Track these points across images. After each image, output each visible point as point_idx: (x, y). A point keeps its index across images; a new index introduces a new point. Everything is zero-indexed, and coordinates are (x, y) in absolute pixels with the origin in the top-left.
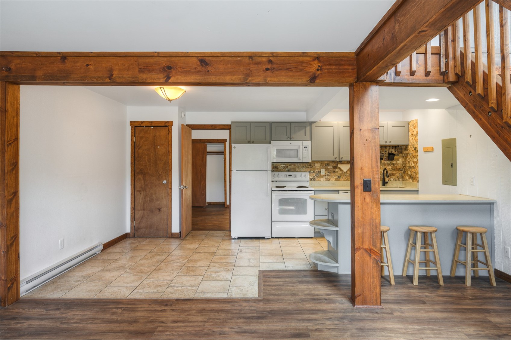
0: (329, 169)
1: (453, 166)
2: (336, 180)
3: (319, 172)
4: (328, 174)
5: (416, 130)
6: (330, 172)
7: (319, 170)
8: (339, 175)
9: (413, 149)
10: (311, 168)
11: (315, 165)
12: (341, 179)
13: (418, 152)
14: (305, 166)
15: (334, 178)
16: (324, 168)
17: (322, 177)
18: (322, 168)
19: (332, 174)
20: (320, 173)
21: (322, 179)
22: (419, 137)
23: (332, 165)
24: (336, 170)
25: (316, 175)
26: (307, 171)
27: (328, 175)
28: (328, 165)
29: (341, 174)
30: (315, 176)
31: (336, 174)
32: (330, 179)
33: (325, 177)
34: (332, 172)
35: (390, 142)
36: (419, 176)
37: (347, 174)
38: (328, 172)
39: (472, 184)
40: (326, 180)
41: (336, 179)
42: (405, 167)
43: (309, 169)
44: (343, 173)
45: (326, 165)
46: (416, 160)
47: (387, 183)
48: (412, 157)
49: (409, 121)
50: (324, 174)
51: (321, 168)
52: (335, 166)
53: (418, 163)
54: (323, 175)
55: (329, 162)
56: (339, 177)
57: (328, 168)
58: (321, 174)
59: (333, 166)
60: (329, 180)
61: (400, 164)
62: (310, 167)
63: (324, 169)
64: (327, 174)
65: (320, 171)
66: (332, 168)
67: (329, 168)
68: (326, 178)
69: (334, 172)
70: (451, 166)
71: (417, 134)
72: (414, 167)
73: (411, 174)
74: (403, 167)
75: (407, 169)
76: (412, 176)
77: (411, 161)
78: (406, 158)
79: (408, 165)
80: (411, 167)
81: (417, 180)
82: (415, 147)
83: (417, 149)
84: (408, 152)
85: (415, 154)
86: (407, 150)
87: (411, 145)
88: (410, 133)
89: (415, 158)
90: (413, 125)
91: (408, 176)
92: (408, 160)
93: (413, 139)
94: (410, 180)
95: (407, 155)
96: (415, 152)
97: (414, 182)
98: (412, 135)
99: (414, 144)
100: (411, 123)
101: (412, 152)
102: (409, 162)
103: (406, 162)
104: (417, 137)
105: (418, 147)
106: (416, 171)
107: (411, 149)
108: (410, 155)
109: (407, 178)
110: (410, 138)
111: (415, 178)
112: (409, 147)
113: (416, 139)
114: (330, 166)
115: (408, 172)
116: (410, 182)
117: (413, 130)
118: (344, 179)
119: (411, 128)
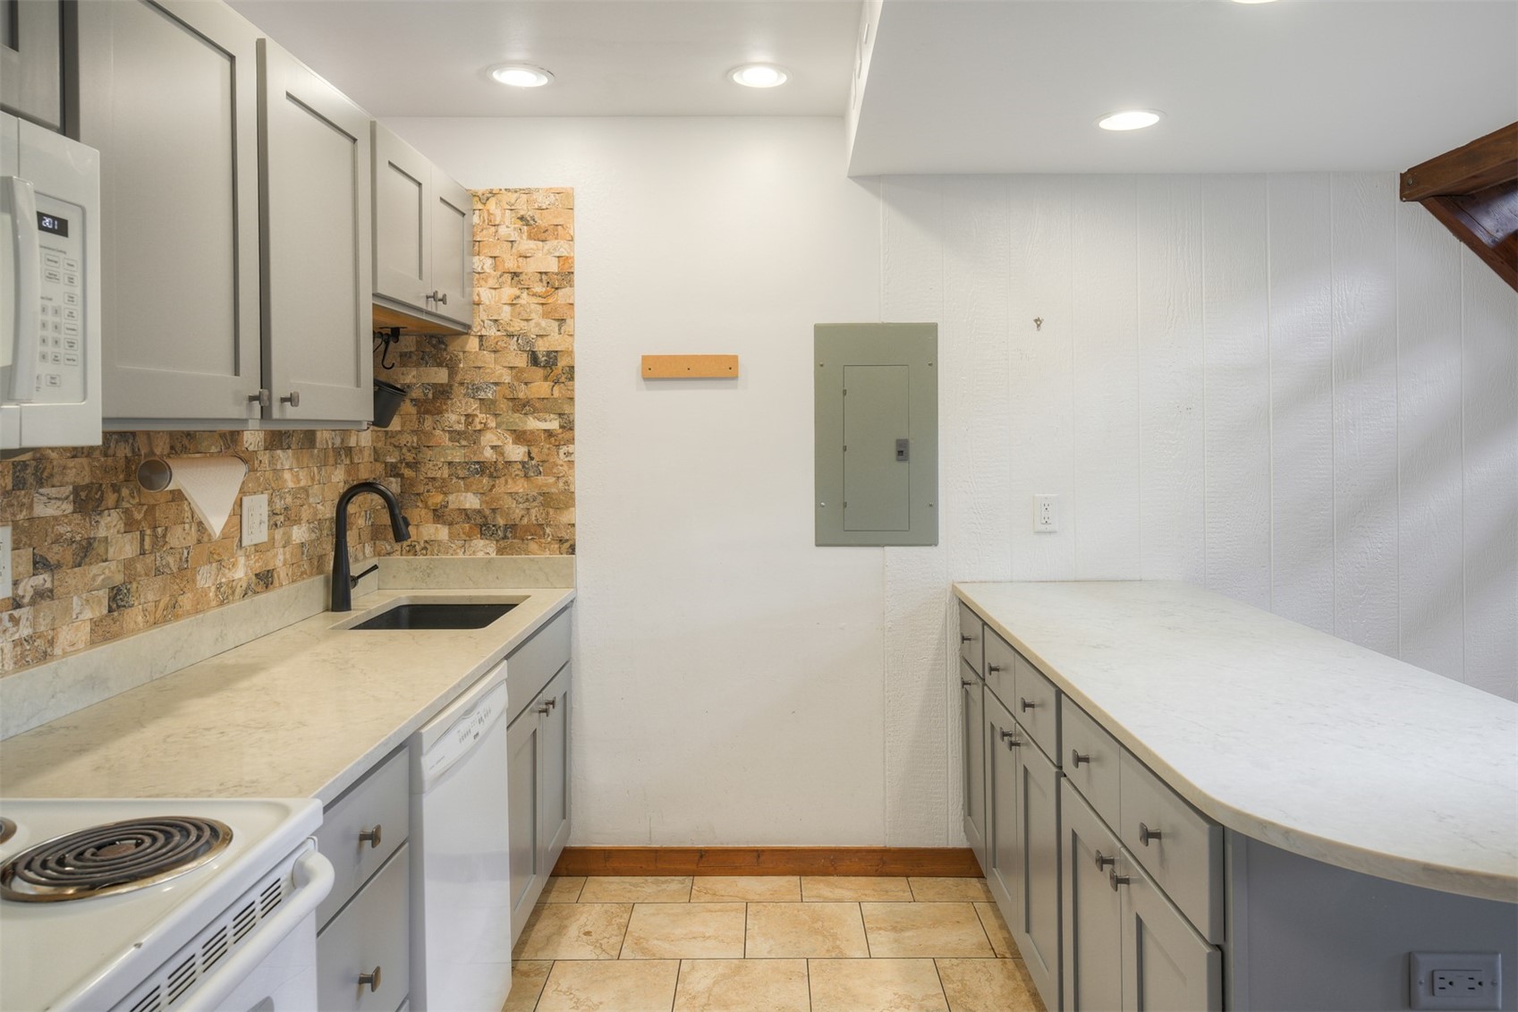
0: (47, 520)
1: (913, 452)
2: (103, 632)
4: (39, 580)
5: (562, 248)
6: (52, 557)
8: (119, 579)
9: (522, 361)
12: (134, 616)
13: (572, 379)
15: (85, 614)
16: (4, 523)
19: (73, 578)
22: (583, 293)
23: (71, 476)
24: (102, 533)
27: (41, 595)
28: (41, 483)
29: (128, 565)
31: (95, 569)
32: (51, 643)
33: (15, 621)
34: (69, 555)
35: (444, 299)
36: (585, 517)
37: (171, 560)
38: (40, 564)
39: (1043, 528)
40: (21, 662)
41: (95, 625)
42: (414, 465)
44: (143, 553)
45: (19, 487)
46: (554, 425)
48: (503, 405)
49: (481, 187)
50: (4, 590)
52: (88, 487)
53: (571, 441)
54: (2, 607)
56: (118, 599)
57: (40, 510)
59: (77, 490)
60: (46, 655)
61: (366, 453)
63: (5, 537)
64: (27, 589)
66: (68, 508)
67: (48, 511)
68: (25, 631)
69: (86, 551)
70: (900, 453)
71: (565, 276)
72: (523, 463)
73: (494, 511)
74: (380, 468)
75: (434, 479)
76: (501, 522)
77: (486, 428)
78: (427, 412)
79: (458, 456)
80: (483, 468)
81: (561, 541)
82: (541, 347)
83: (562, 363)
84: (452, 374)
85: (540, 388)
86: (440, 365)
87: (491, 332)
88: (489, 262)
89: (535, 410)
90: (522, 218)
91: (451, 524)
92: (461, 427)
93: (525, 297)
94: (479, 543)
95: (442, 393)
96: (546, 378)
97: (527, 552)
98: (515, 274)
99: (532, 329)
100: (492, 205)
101: (507, 379)
102: (467, 436)
103: (429, 435)
104: (561, 292)
105: (570, 353)
106: (554, 490)
107: (488, 357)
108: (482, 395)
109: (442, 533)
110: (485, 294)
111: (537, 531)
112: (473, 344)
113: (550, 300)
114: (53, 492)
115: (451, 498)
116: (480, 555)
117: (526, 245)
118: (151, 606)
119: (503, 230)
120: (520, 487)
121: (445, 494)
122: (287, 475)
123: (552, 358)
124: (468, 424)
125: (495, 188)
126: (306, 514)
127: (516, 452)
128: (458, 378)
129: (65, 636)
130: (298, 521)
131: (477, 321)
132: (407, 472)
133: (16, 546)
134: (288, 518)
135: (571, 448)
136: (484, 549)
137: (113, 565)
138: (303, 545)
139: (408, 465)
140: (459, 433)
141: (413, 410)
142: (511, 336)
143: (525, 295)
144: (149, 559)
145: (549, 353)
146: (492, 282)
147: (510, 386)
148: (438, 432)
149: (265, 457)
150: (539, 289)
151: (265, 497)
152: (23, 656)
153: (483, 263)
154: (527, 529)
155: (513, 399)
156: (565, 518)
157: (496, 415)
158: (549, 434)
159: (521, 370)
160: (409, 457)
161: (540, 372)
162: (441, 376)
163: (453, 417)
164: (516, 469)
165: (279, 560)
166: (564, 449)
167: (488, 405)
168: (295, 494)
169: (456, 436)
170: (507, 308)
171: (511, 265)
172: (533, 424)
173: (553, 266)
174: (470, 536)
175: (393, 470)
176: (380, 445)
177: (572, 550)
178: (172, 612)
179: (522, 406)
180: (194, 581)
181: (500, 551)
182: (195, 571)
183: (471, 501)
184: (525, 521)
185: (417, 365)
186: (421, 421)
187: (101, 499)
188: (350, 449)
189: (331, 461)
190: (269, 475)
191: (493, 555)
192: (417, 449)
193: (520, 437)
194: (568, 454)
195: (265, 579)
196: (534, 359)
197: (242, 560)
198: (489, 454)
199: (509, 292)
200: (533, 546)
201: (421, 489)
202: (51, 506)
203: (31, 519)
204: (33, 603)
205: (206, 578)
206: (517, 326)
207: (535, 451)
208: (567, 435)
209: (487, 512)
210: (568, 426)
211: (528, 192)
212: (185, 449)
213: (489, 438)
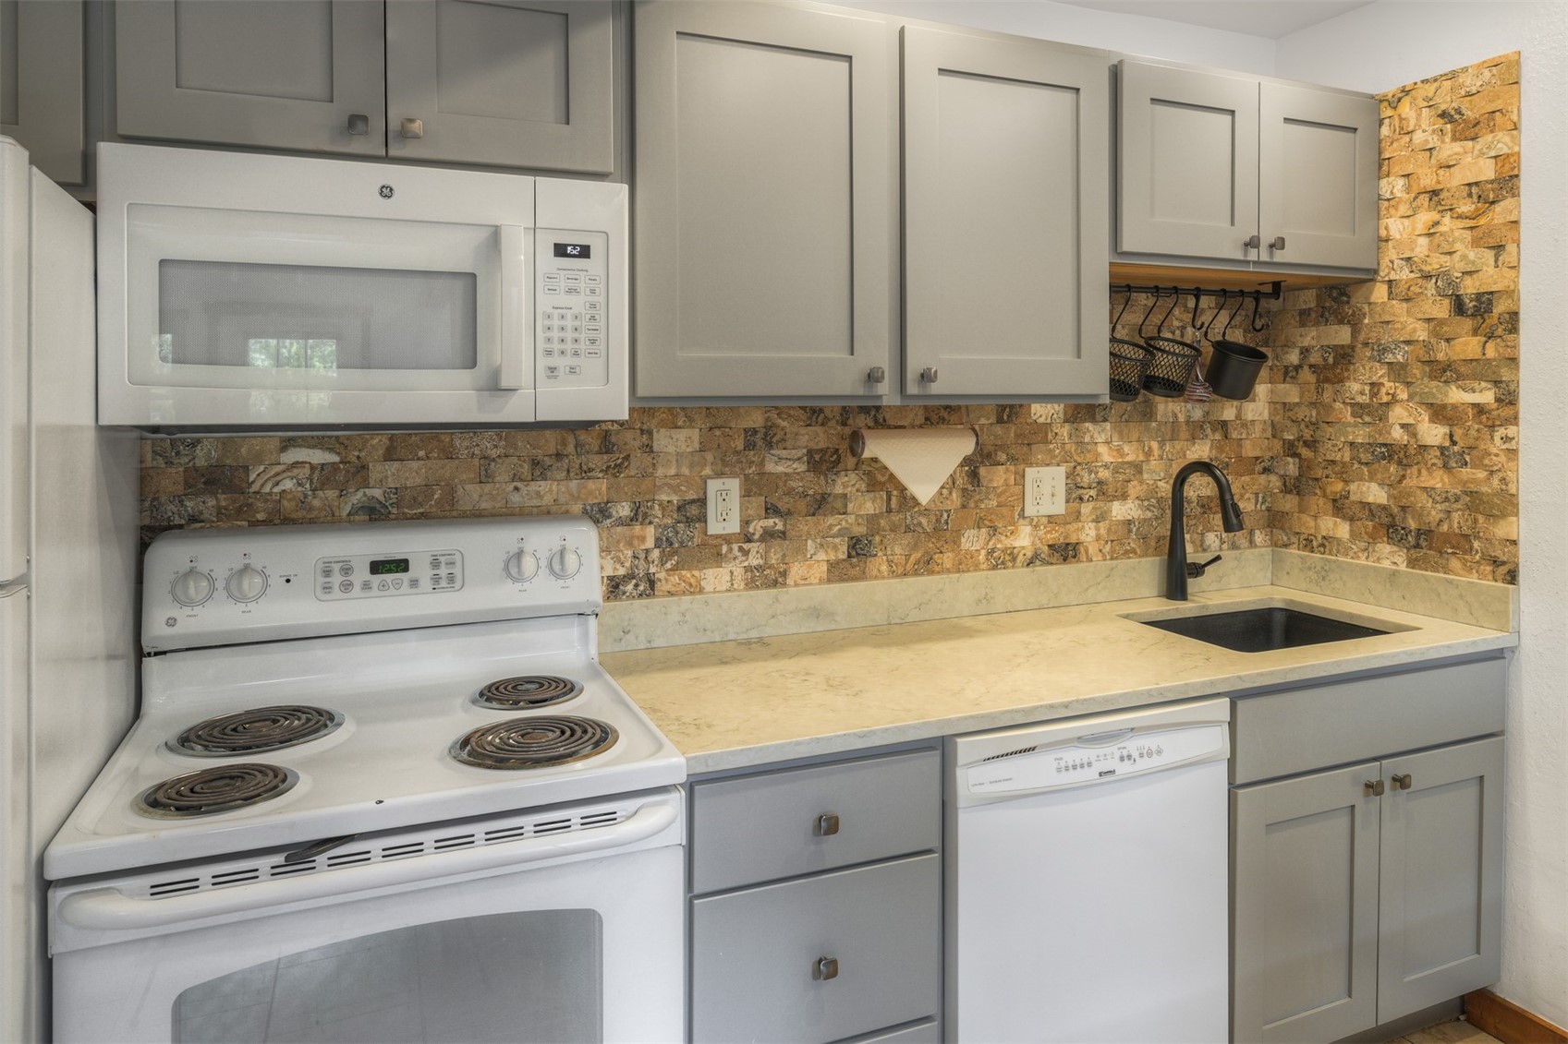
0: (778, 476)
2: (837, 573)
3: (693, 511)
4: (770, 522)
5: (1502, 143)
6: (782, 506)
7: (691, 495)
8: (860, 530)
9: (1442, 310)
10: (614, 470)
11: (648, 448)
12: (879, 564)
14: (559, 456)
15: (822, 556)
16: (733, 475)
17: (713, 552)
18: (720, 475)
19: (804, 525)
20: (703, 519)
21: (715, 578)
23: (803, 440)
24: (839, 490)
25: (658, 540)
26: (577, 508)
27: (768, 535)
28: (770, 445)
29: (872, 520)
30: (656, 554)
31: (831, 520)
32: (784, 574)
33: (746, 553)
34: (802, 505)
35: (1279, 244)
37: (924, 521)
38: (771, 510)
40: (751, 584)
41: (833, 566)
42: (1312, 444)
43: (598, 487)
44: (889, 511)
45: (750, 446)
47: (1198, 570)
48: (1416, 371)
49: (1390, 87)
50: (733, 527)
51: (707, 471)
52: (823, 451)
53: (1513, 421)
54: (728, 539)
55: (774, 415)
56: (859, 549)
57: (771, 467)
58: (710, 532)
59: (810, 453)
60: (775, 584)
61: (1258, 428)
62: (597, 461)
63: (734, 485)
64: (757, 527)
65: (702, 502)
66: (801, 467)
67: (780, 469)
68: (754, 560)
69: (821, 504)
71: (1507, 182)
72: (1442, 449)
73: (1403, 508)
74: (1277, 445)
75: (1333, 462)
76: (1412, 524)
77: (1394, 400)
78: (1327, 380)
79: (1361, 435)
80: (1391, 453)
81: (1496, 562)
82: (1469, 287)
83: (1500, 307)
84: (1354, 335)
85: (1468, 345)
86: (1341, 322)
87: (1404, 275)
88: (1401, 182)
89: (1460, 377)
90: (1443, 115)
91: (1352, 520)
92: (1364, 399)
93: (1447, 223)
94: (1385, 548)
95: (1344, 356)
96: (1475, 332)
97: (1447, 570)
98: (1435, 193)
99: (1456, 265)
100: (1406, 109)
101: (1422, 335)
102: (1375, 411)
103: (1329, 408)
104: (1498, 208)
105: (1511, 293)
106: (1484, 489)
107: (1399, 307)
108: (1389, 358)
109: (1343, 530)
110: (1395, 226)
111: (1461, 543)
112: (1380, 293)
113: (1482, 221)
114: (784, 453)
115: (1353, 487)
116: (1386, 564)
117: (1450, 149)
118: (898, 558)
119: (1418, 137)
120: (1438, 480)
121: (1346, 482)
122: (1102, 449)
123: (1485, 302)
124: (1374, 394)
125: (1408, 82)
126: (1134, 489)
127: (1433, 434)
128: (1362, 337)
129: (796, 571)
130: (1124, 497)
131: (1385, 262)
132: (1305, 452)
133: (746, 494)
134: (1102, 493)
135: (1511, 431)
136: (1390, 557)
137: (851, 519)
138: (1129, 522)
139: (1306, 444)
140: (1361, 406)
141: (1312, 378)
142: (1427, 277)
143: (1447, 220)
144: (895, 518)
145: (1479, 296)
146: (1403, 209)
147: (1426, 345)
148: (1338, 405)
149: (1065, 431)
150: (1466, 207)
151: (1060, 472)
152: (753, 580)
153: (1393, 186)
154: (1447, 539)
155: (1430, 362)
156: (1502, 530)
157: (1408, 384)
158: (1480, 409)
159: (1441, 322)
160: (1307, 434)
161: (1468, 324)
162: (1342, 335)
163: (1355, 387)
164: (1433, 457)
165: (1088, 533)
166: (1501, 432)
167: (1398, 371)
168: (1117, 469)
169: (1359, 410)
170: (1423, 241)
171: (1428, 181)
172: (1456, 395)
173: (1487, 171)
174: (1373, 538)
175: (1291, 449)
176: (1277, 418)
177: (1512, 577)
178: (926, 565)
179: (1444, 371)
180: (956, 543)
181: (1412, 563)
182: (958, 533)
183: (1376, 494)
184: (1445, 527)
185: (1317, 324)
186: (1319, 391)
187: (838, 461)
188: (1224, 424)
189: (1184, 434)
190: (1071, 447)
191: (1403, 567)
192: (1314, 425)
193: (1440, 413)
194: (1506, 439)
195: (1066, 552)
196: (1459, 307)
197: (1028, 529)
198: (1397, 434)
199: (1425, 217)
200: (1455, 563)
201: (1319, 473)
202: (784, 464)
203: (762, 474)
204: (762, 539)
205: (973, 541)
206: (1436, 263)
207: (1458, 432)
208: (1506, 412)
209: (1396, 510)
210: (1508, 399)
211: (1452, 75)
212: (942, 420)
213: (1398, 414)
